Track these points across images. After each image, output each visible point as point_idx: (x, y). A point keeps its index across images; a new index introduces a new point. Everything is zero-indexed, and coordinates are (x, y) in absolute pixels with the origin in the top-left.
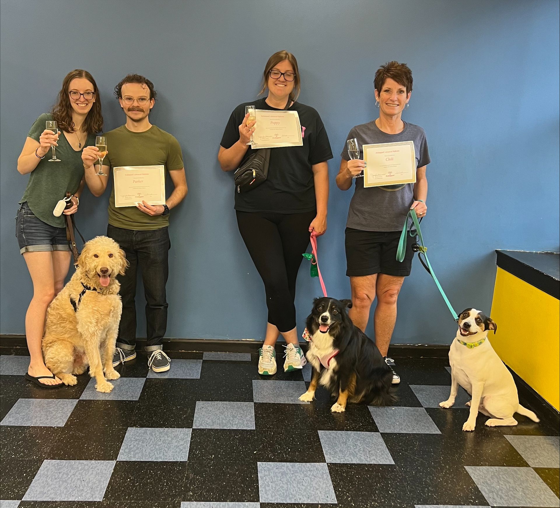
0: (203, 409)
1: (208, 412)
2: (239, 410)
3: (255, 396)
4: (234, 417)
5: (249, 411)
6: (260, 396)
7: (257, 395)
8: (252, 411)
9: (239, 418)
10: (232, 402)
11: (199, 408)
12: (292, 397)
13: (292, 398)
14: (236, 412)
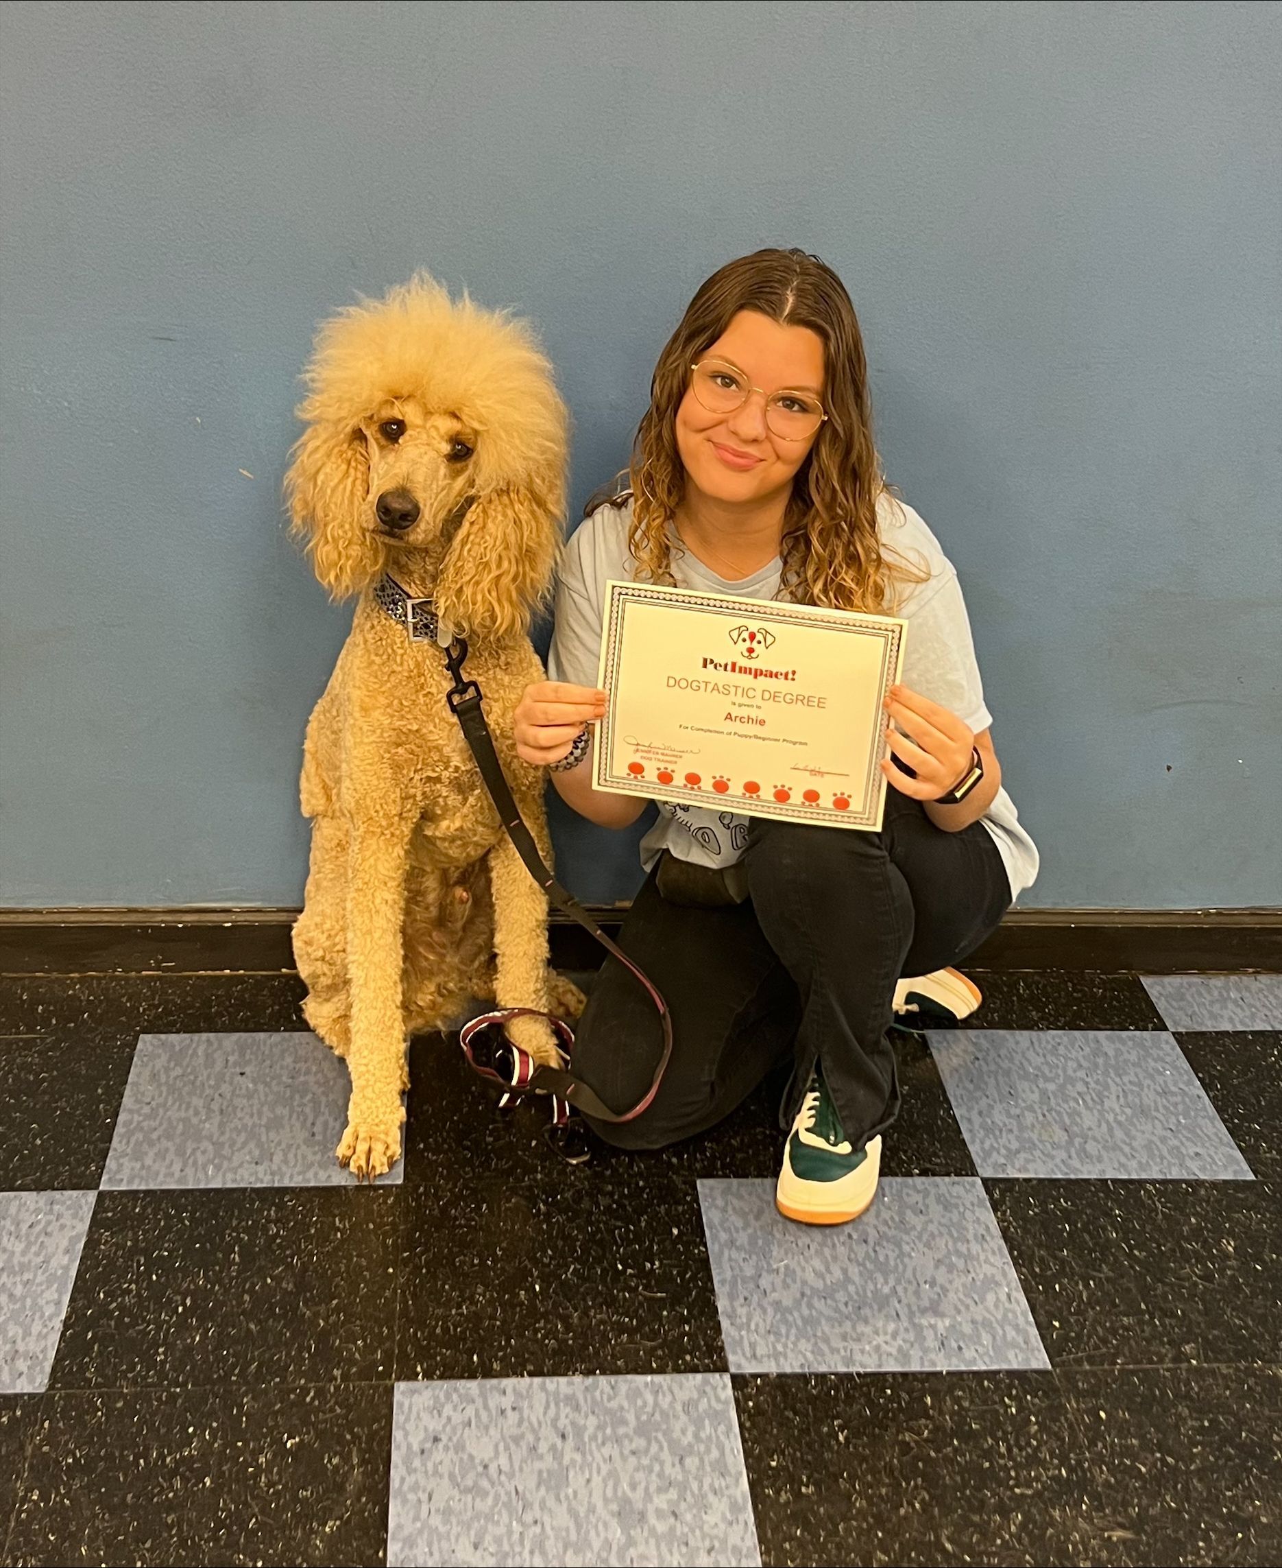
0: (438, 1455)
1: (469, 1482)
2: (654, 1448)
3: (732, 1316)
4: (630, 1515)
5: (715, 1454)
6: (757, 1318)
7: (742, 1311)
8: (730, 1459)
9: (661, 1528)
10: (603, 1381)
11: (416, 1448)
12: (934, 1309)
13: (942, 1325)
14: (637, 1469)
